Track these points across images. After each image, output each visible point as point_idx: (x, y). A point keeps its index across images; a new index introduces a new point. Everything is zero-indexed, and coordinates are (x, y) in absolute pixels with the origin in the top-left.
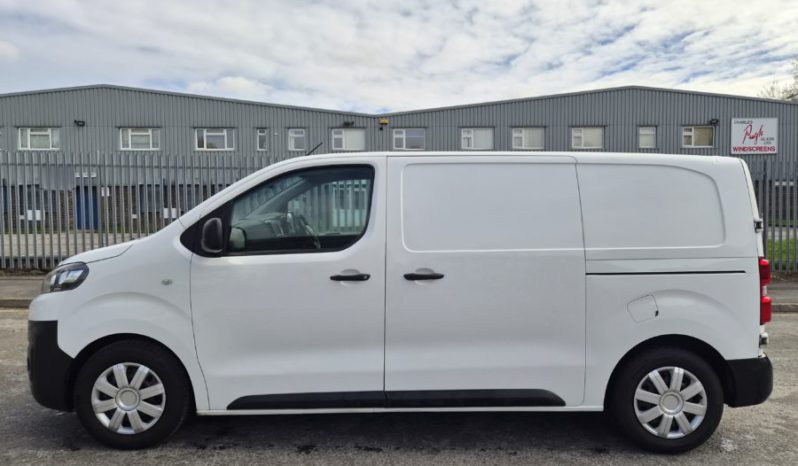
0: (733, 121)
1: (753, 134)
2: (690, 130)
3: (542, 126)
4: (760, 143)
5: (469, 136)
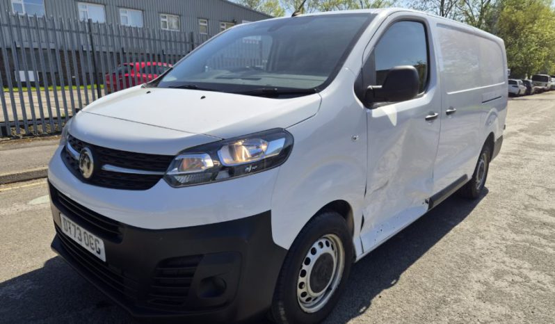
2: (224, 25)
3: (140, 10)
5: (85, 10)
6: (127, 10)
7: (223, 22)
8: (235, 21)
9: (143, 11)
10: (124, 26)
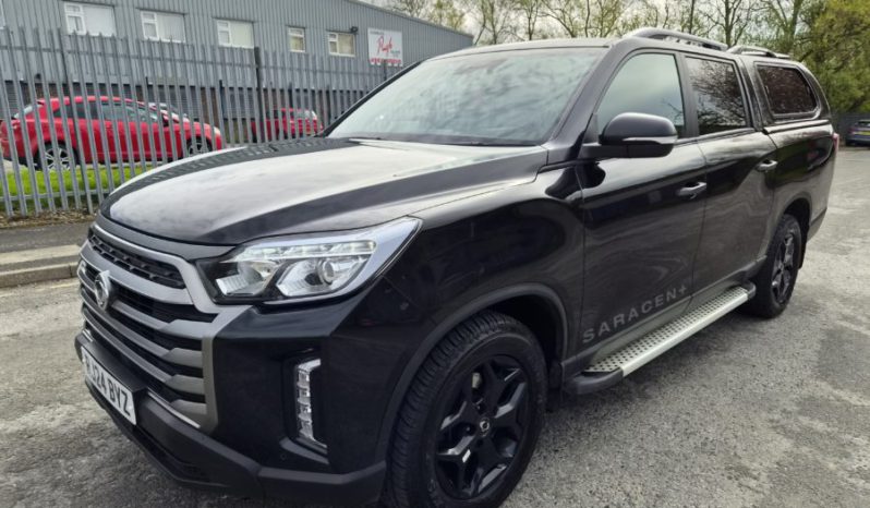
0: (369, 30)
1: (384, 46)
2: (335, 36)
3: (179, 13)
4: (391, 57)
5: (76, 14)
6: (155, 14)
7: (334, 31)
8: (354, 31)
9: (184, 15)
10: (149, 42)
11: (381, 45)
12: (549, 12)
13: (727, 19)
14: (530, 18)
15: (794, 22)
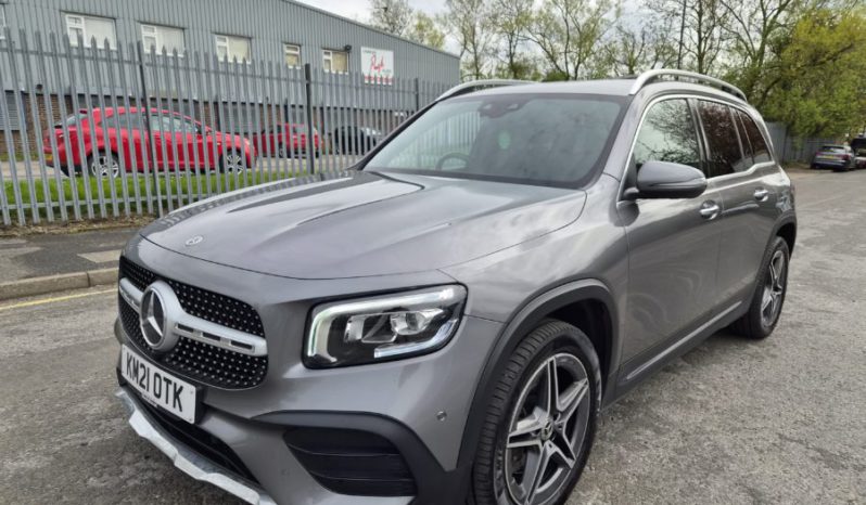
0: (363, 49)
1: (376, 65)
2: (329, 54)
4: (382, 74)
6: (155, 27)
7: (327, 50)
8: (347, 49)
9: (183, 29)
11: (372, 64)
12: (530, 36)
13: (699, 47)
14: (511, 42)
15: (762, 52)
